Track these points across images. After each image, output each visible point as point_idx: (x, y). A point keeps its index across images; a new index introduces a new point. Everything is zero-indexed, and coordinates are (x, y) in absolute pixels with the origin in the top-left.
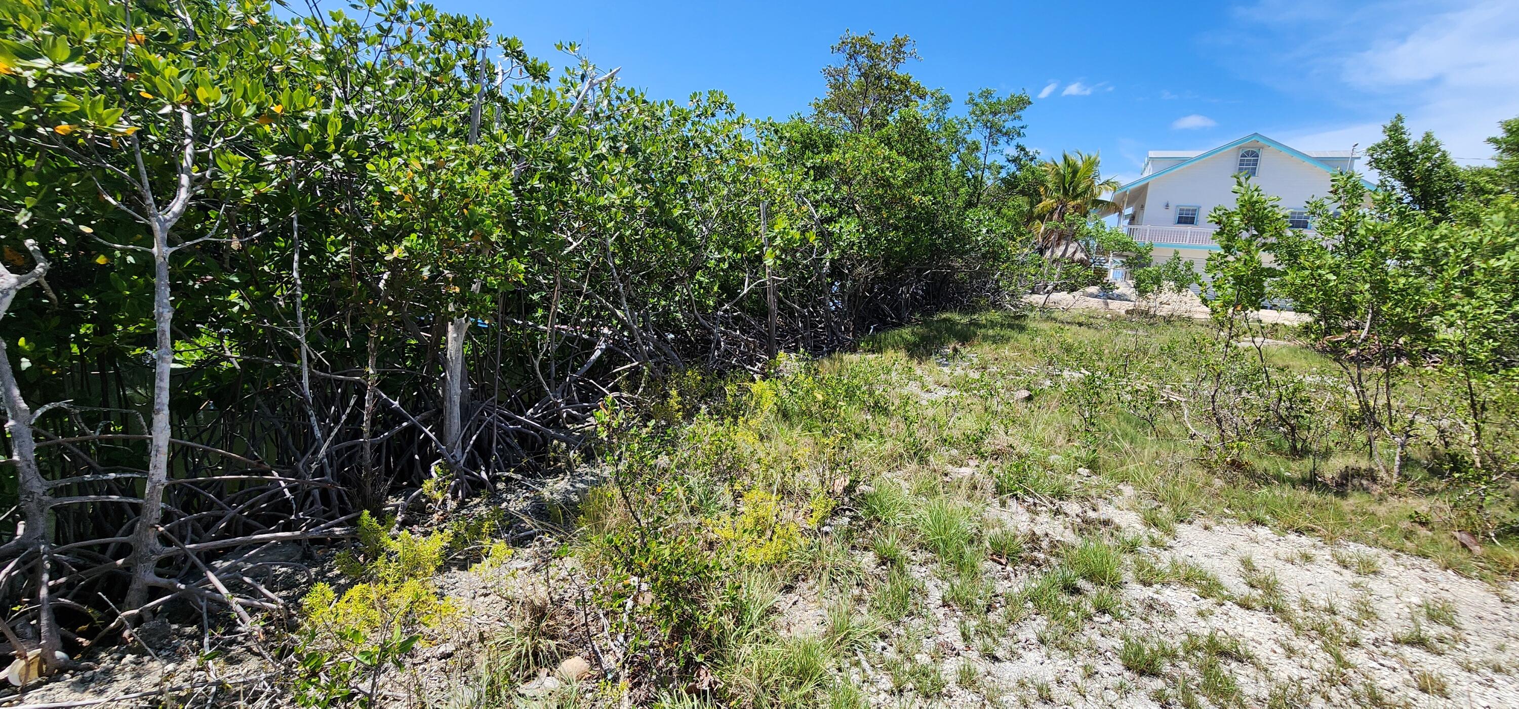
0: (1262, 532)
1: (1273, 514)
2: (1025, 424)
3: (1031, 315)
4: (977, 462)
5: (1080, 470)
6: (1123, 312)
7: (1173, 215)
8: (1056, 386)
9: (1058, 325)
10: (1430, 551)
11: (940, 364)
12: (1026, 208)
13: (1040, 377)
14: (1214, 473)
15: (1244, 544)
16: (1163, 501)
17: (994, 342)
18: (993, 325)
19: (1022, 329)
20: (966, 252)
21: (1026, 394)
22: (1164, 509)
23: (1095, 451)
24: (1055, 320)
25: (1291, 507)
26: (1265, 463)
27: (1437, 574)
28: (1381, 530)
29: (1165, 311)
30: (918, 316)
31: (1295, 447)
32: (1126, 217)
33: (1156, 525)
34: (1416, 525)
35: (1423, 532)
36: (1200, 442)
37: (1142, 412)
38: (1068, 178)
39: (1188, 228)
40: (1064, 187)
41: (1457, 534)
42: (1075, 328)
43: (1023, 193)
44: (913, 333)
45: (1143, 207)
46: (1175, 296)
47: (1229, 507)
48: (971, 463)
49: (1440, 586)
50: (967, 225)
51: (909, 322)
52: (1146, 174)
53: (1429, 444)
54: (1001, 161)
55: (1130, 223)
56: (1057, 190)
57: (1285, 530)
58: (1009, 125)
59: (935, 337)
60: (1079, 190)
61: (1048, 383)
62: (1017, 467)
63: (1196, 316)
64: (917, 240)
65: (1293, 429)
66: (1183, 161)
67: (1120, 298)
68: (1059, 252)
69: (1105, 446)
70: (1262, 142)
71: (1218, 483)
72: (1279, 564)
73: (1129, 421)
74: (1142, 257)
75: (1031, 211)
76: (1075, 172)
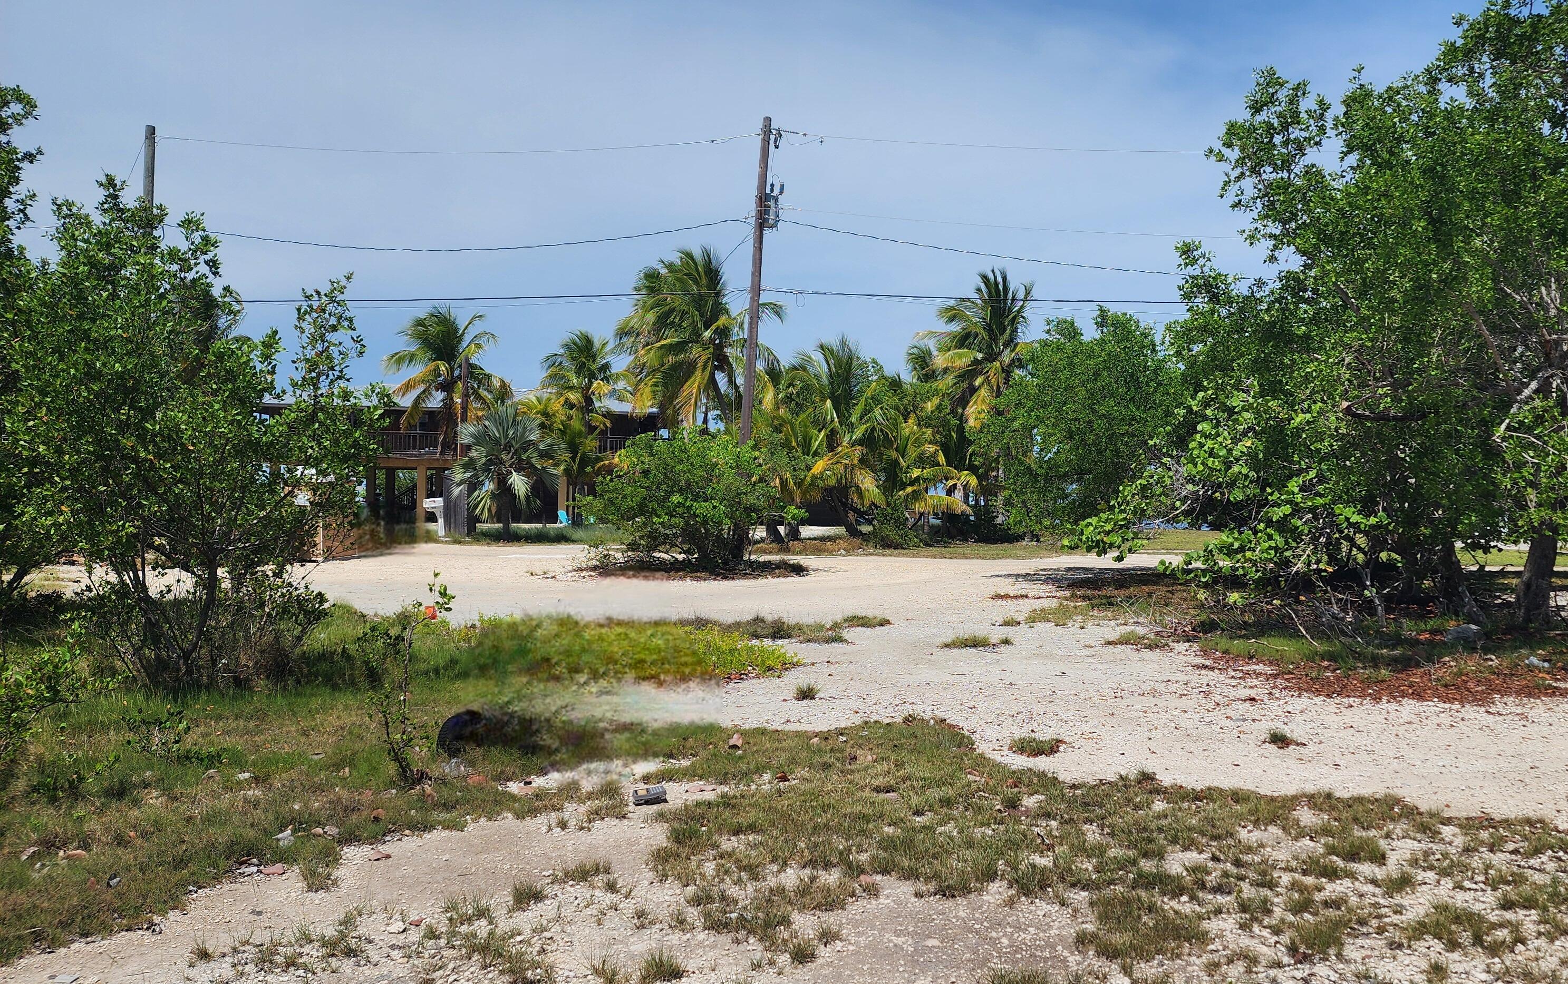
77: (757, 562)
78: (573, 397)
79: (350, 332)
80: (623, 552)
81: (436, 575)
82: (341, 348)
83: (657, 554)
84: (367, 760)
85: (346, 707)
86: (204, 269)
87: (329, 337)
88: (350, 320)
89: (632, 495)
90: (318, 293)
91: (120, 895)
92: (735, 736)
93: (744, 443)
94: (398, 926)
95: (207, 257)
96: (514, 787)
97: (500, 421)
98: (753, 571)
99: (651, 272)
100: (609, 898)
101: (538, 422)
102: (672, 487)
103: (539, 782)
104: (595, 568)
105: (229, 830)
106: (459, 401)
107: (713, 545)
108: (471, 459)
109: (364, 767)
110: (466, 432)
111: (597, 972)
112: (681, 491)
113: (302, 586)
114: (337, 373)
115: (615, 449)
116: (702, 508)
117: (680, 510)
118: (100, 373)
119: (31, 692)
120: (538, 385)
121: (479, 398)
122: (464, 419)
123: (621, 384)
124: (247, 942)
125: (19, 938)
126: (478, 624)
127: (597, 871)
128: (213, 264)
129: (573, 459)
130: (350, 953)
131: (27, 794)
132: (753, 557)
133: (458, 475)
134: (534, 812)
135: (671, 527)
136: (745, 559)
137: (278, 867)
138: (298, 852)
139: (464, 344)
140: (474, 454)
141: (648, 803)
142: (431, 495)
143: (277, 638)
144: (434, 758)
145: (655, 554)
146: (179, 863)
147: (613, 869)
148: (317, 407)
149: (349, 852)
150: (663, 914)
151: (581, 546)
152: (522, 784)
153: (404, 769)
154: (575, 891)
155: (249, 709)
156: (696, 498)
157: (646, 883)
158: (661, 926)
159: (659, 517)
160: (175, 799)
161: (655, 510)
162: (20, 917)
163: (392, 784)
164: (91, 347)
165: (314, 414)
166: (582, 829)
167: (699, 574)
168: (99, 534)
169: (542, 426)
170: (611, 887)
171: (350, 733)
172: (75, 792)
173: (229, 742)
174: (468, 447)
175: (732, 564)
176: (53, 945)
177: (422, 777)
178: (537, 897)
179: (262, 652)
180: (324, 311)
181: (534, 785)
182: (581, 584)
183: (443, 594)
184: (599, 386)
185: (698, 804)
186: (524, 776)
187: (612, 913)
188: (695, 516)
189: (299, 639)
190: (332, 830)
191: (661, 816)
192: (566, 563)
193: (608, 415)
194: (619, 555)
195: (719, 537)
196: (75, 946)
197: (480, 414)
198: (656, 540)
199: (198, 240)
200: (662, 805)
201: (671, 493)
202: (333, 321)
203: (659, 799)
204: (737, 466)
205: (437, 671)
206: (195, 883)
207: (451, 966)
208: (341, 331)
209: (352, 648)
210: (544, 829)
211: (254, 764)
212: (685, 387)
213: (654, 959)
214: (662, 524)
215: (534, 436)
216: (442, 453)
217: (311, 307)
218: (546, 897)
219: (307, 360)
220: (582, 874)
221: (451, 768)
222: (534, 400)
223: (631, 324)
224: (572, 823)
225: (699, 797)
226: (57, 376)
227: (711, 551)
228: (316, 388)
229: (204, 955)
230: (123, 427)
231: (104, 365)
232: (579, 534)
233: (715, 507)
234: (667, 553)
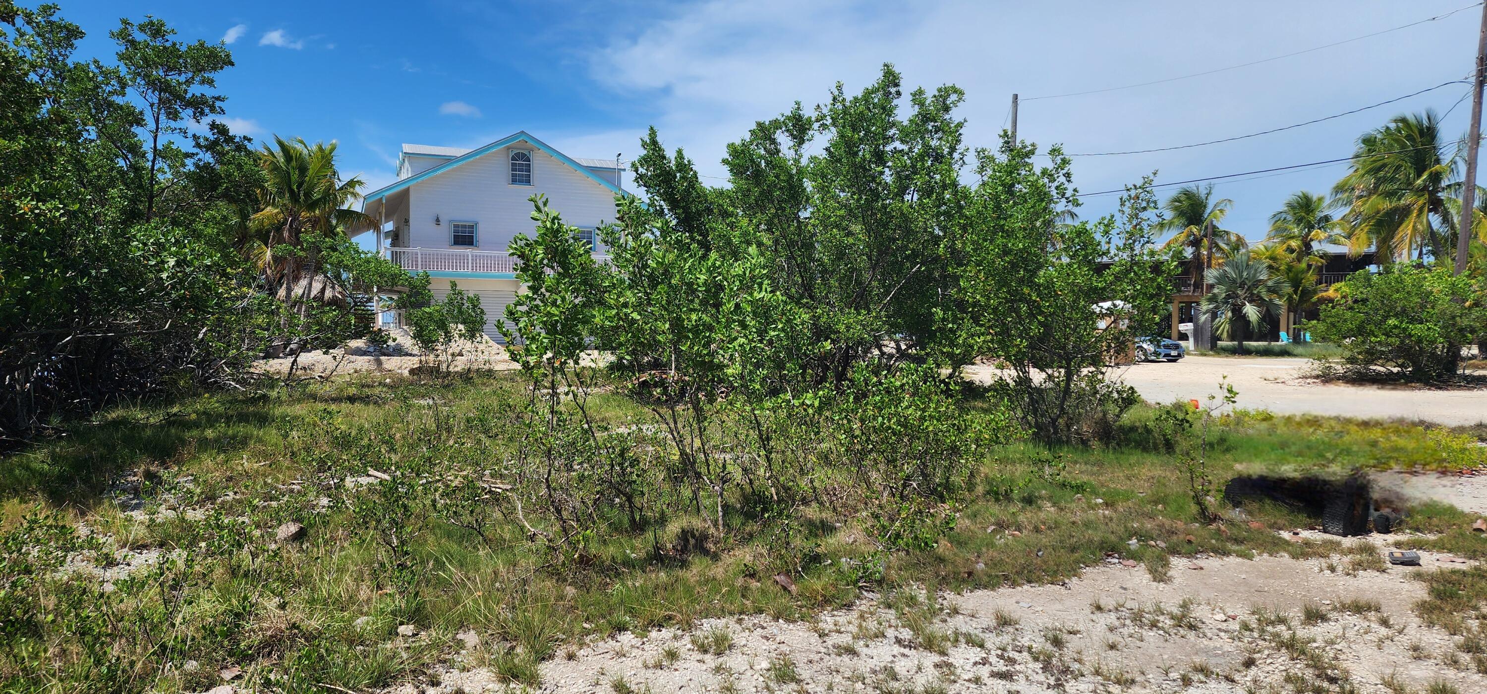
0: (627, 638)
1: (632, 612)
2: (305, 581)
3: (274, 394)
4: (236, 671)
5: (402, 629)
6: (406, 373)
7: (445, 232)
8: (337, 506)
9: (321, 406)
10: (762, 605)
11: (124, 507)
12: (235, 220)
13: (311, 496)
14: (565, 580)
15: (612, 662)
16: (516, 638)
17: (222, 450)
18: (210, 419)
19: (263, 420)
20: (141, 300)
21: (293, 528)
22: (519, 650)
23: (417, 594)
24: (314, 397)
25: (647, 597)
26: (611, 550)
27: (773, 628)
28: (723, 595)
29: (460, 365)
30: (55, 421)
31: (634, 520)
32: (387, 234)
33: (516, 677)
34: (747, 579)
35: (754, 584)
36: (541, 541)
37: (467, 518)
38: (295, 176)
39: (467, 251)
40: (291, 191)
41: (777, 578)
42: (345, 407)
43: (226, 196)
44: (55, 459)
45: (407, 221)
46: (468, 345)
47: (587, 620)
48: (227, 675)
49: (778, 640)
50: (136, 249)
51: (40, 437)
52: (404, 176)
53: (738, 484)
54: (187, 146)
55: (393, 245)
56: (281, 193)
57: (645, 629)
58: (196, 90)
59: (102, 458)
60: (316, 196)
61: (325, 501)
62: (308, 657)
63: (496, 368)
64: (35, 284)
65: (629, 499)
66: (448, 160)
67: (399, 351)
68: (298, 290)
69: (428, 582)
70: (531, 143)
71: (570, 591)
72: (649, 673)
73: (449, 535)
74: (418, 293)
75: (242, 226)
76: (303, 169)
77: (1470, 376)
78: (1294, 244)
79: (1155, 210)
80: (1342, 365)
81: (1224, 377)
82: (1149, 222)
83: (1374, 367)
84: (1175, 501)
85: (1153, 464)
86: (1062, 179)
87: (1141, 215)
88: (1155, 202)
89: (1352, 319)
90: (1135, 186)
91: (1045, 562)
92: (1479, 521)
93: (1459, 273)
94: (1221, 617)
95: (1064, 172)
96: (1286, 535)
97: (1236, 266)
98: (1468, 383)
99: (1368, 137)
100: (1383, 631)
101: (1266, 264)
102: (1389, 312)
103: (1305, 534)
104: (1317, 377)
105: (1100, 534)
106: (1205, 253)
107: (1428, 361)
108: (1214, 294)
109: (1174, 506)
110: (1210, 275)
111: (1388, 684)
112: (1396, 315)
113: (1119, 381)
114: (1146, 239)
115: (1329, 283)
116: (1417, 329)
117: (1396, 331)
118: (1011, 250)
119: (987, 437)
120: (1264, 237)
121: (1220, 249)
122: (1209, 266)
123: (1337, 231)
124: (1123, 606)
125: (997, 576)
126: (1232, 414)
127: (1369, 609)
128: (1068, 176)
129: (1295, 292)
130: (1192, 627)
131: (984, 495)
132: (1467, 372)
133: (1205, 306)
134: (1306, 556)
135: (1388, 345)
136: (1458, 372)
137: (1131, 562)
138: (1143, 555)
139: (1208, 211)
140: (1216, 291)
141: (1403, 563)
142: (1182, 321)
143: (1104, 415)
144: (1223, 505)
145: (1371, 367)
146: (1073, 549)
147: (1383, 609)
148: (1134, 263)
149: (1174, 560)
150: (1437, 652)
151: (1306, 360)
152: (1291, 534)
153: (1203, 510)
154: (1351, 619)
155: (1092, 459)
156: (1412, 321)
157: (1415, 626)
158: (1435, 661)
159: (1376, 337)
160: (1062, 509)
161: (1373, 332)
162: (996, 565)
163: (1195, 520)
164: (1005, 235)
165: (1131, 267)
166: (1348, 574)
167: (1413, 384)
168: (1008, 347)
169: (1270, 267)
170: (1385, 623)
171: (1159, 482)
172: (1008, 497)
173: (1085, 478)
174: (1211, 287)
175: (1446, 377)
176: (1014, 584)
177: (1215, 518)
178: (1324, 618)
179: (1096, 423)
180: (1138, 198)
181: (1300, 535)
182: (1307, 388)
183: (1230, 391)
184: (1317, 234)
185: (1454, 572)
186: (1292, 526)
187: (1389, 642)
188: (1410, 336)
189: (1118, 416)
190: (1162, 544)
191: (1419, 576)
192: (1292, 372)
193: (1324, 256)
194: (1339, 367)
195: (1433, 354)
196: (1025, 587)
197: (1220, 261)
198: (1372, 356)
199: (1059, 161)
200: (1416, 568)
201: (1386, 317)
202: (1144, 204)
203: (1413, 562)
204: (1453, 293)
205: (1211, 445)
206: (1084, 563)
207: (1266, 652)
208: (1150, 210)
209: (1150, 424)
210: (1316, 569)
211: (1104, 494)
212: (1400, 229)
213: (1438, 686)
214: (1380, 343)
215: (1263, 277)
216: (1194, 291)
217: (1130, 196)
218: (1329, 619)
219: (1127, 232)
220: (1358, 608)
221: (1236, 514)
222: (1262, 248)
223: (1351, 182)
224: (1340, 568)
225: (1449, 566)
226: (989, 254)
227: (1425, 365)
228: (1132, 250)
229: (1099, 608)
230: (1021, 281)
231: (1013, 245)
232: (1299, 350)
233: (1429, 328)
234: (1383, 366)
